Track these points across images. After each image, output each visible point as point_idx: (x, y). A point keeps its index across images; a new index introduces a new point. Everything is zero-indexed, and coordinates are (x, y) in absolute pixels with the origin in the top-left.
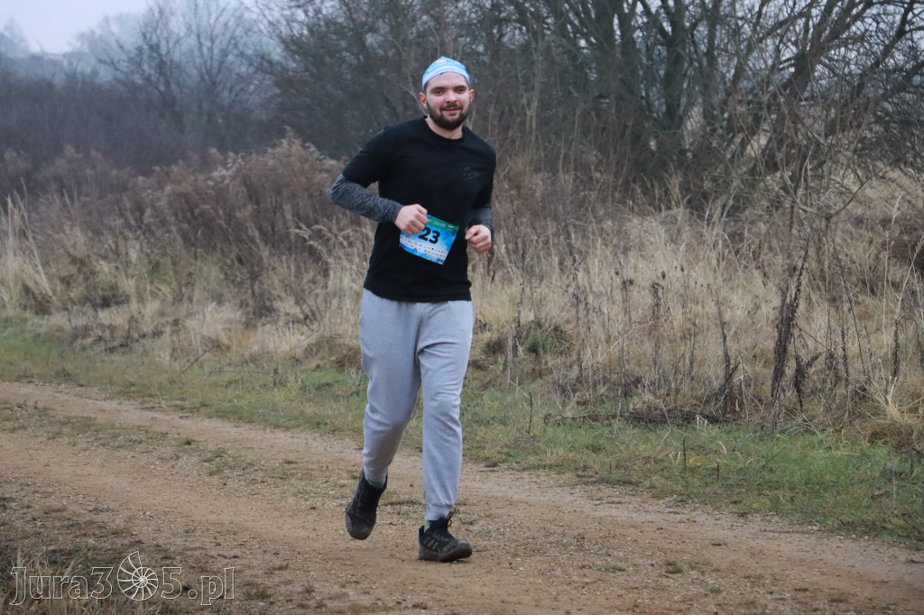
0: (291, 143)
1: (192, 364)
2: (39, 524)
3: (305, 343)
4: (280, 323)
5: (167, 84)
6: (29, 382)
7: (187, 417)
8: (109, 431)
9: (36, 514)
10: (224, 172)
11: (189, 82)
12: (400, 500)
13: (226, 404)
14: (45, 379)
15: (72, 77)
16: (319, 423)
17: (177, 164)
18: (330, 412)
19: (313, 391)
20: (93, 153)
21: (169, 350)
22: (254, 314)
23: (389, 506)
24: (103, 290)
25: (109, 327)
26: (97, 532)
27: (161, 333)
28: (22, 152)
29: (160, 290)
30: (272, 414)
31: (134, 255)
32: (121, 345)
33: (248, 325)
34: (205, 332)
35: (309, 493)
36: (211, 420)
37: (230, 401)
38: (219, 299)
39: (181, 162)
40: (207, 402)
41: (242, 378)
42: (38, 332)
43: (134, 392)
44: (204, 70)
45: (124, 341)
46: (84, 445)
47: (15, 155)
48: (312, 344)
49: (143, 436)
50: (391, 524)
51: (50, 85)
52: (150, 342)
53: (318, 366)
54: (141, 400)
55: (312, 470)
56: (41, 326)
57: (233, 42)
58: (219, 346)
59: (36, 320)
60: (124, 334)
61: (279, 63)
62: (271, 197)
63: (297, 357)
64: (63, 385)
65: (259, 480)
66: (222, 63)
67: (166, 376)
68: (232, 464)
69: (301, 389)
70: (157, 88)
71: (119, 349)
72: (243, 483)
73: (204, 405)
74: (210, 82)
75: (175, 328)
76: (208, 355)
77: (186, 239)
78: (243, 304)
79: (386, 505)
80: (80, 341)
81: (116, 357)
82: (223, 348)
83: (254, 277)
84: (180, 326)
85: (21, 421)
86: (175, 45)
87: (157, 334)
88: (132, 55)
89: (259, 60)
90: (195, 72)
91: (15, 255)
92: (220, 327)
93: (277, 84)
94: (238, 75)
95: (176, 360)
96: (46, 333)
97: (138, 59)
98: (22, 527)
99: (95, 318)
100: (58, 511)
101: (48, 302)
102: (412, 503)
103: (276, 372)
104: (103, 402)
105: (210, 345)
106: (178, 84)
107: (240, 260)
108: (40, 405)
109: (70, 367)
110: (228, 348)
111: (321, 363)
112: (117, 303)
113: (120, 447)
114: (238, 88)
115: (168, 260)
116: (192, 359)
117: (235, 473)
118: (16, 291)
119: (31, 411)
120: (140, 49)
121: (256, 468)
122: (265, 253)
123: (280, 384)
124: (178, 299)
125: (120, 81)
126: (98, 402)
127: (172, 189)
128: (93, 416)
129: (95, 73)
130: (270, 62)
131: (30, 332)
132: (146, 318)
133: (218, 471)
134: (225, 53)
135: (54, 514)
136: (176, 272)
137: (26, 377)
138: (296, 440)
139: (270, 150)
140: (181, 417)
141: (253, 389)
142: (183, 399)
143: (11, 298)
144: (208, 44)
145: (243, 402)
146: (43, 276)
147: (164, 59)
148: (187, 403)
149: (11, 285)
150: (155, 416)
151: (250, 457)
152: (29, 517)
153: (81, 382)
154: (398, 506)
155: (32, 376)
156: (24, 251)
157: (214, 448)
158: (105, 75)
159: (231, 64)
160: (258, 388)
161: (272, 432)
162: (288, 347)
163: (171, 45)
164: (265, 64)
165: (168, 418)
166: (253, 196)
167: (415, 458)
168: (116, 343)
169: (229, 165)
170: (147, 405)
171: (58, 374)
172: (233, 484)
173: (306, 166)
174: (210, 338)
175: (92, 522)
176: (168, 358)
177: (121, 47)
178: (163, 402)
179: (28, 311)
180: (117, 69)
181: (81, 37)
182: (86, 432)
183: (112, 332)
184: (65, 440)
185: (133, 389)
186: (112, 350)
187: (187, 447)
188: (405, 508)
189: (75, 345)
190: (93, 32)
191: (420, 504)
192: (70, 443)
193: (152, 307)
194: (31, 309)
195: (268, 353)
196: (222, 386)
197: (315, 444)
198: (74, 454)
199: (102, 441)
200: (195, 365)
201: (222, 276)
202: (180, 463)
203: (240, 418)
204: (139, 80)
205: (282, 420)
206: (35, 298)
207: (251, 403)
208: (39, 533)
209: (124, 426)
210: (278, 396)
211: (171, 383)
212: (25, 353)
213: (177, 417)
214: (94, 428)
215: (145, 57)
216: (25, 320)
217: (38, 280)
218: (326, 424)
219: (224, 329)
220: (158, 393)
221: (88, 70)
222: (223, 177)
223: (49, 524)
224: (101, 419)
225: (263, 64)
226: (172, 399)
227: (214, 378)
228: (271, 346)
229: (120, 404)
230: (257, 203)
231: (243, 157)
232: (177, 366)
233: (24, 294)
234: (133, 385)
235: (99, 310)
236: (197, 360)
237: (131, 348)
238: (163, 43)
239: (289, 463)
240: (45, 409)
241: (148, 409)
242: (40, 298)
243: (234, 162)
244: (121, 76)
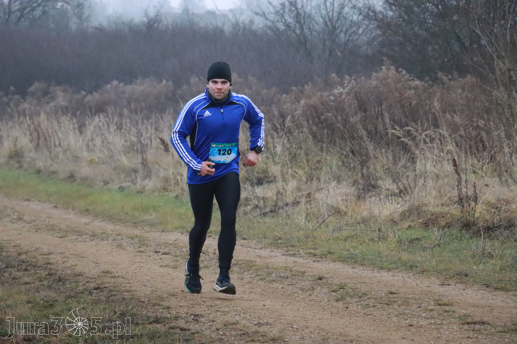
0: (388, 69)
2: (221, 333)
3: (401, 210)
4: (382, 196)
5: (302, 28)
7: (318, 261)
8: (265, 270)
9: (219, 326)
10: (341, 90)
11: (317, 28)
12: (473, 321)
13: (345, 252)
15: (236, 26)
16: (412, 266)
17: (308, 85)
18: (420, 259)
19: (407, 244)
20: (250, 78)
21: (304, 215)
22: (364, 189)
23: (466, 325)
24: (257, 173)
25: (263, 198)
26: (261, 339)
27: (299, 202)
29: (297, 173)
30: (378, 259)
31: (279, 149)
32: (271, 211)
33: (359, 197)
34: (329, 202)
35: (407, 315)
36: (335, 263)
37: (348, 250)
38: (339, 180)
39: (310, 84)
40: (332, 251)
41: (356, 234)
43: (280, 244)
44: (327, 19)
45: (273, 208)
46: (248, 280)
47: (197, 80)
48: (405, 211)
49: (288, 274)
50: (468, 337)
51: (222, 31)
52: (291, 209)
53: (410, 226)
54: (285, 249)
55: (409, 298)
58: (339, 212)
60: (273, 204)
61: (381, 12)
62: (375, 107)
63: (395, 220)
65: (371, 305)
66: (340, 13)
67: (303, 232)
68: (351, 294)
69: (398, 242)
70: (294, 32)
71: (270, 214)
72: (360, 307)
73: (330, 253)
74: (332, 27)
75: (308, 199)
76: (331, 218)
77: (314, 137)
78: (355, 183)
79: (464, 324)
80: (242, 208)
81: (267, 219)
82: (342, 213)
83: (363, 164)
84: (312, 198)
85: (205, 262)
87: (296, 203)
88: (278, 9)
89: (366, 10)
90: (321, 20)
92: (340, 199)
93: (379, 27)
94: (351, 21)
95: (309, 221)
97: (281, 12)
98: (209, 335)
99: (253, 193)
100: (233, 324)
102: (483, 323)
103: (380, 230)
104: (260, 251)
105: (333, 211)
106: (309, 28)
107: (353, 152)
110: (346, 213)
111: (412, 224)
112: (269, 182)
113: (273, 281)
114: (350, 31)
115: (302, 152)
116: (321, 221)
117: (354, 300)
119: (212, 256)
120: (283, 5)
121: (368, 297)
122: (371, 148)
123: (383, 238)
124: (310, 178)
126: (257, 250)
127: (306, 102)
128: (253, 260)
129: (252, 22)
130: (374, 12)
132: (288, 193)
133: (342, 299)
134: (342, 6)
135: (231, 327)
136: (308, 161)
138: (396, 278)
139: (374, 74)
140: (314, 261)
141: (364, 242)
142: (315, 249)
145: (357, 251)
147: (300, 11)
148: (318, 251)
150: (296, 260)
151: (364, 289)
152: (214, 328)
153: (244, 237)
154: (473, 325)
155: (211, 233)
157: (338, 283)
158: (259, 23)
159: (347, 14)
160: (367, 241)
161: (379, 272)
162: (388, 213)
164: (371, 14)
165: (305, 261)
166: (362, 106)
167: (482, 291)
168: (268, 210)
169: (345, 85)
170: (290, 253)
172: (353, 308)
173: (399, 85)
174: (332, 206)
175: (257, 332)
176: (303, 220)
177: (271, 4)
178: (301, 250)
180: (267, 19)
182: (249, 270)
183: (264, 202)
185: (280, 241)
186: (265, 214)
187: (319, 281)
188: (478, 326)
191: (489, 324)
193: (292, 184)
195: (374, 217)
196: (342, 240)
197: (410, 281)
199: (261, 277)
200: (322, 225)
201: (340, 163)
202: (316, 292)
203: (355, 262)
204: (281, 27)
205: (385, 264)
207: (362, 251)
208: (221, 339)
209: (275, 267)
210: (382, 247)
211: (306, 237)
213: (311, 261)
214: (254, 268)
215: (287, 10)
218: (417, 267)
219: (342, 200)
220: (297, 244)
221: (247, 21)
222: (341, 94)
223: (228, 333)
224: (259, 262)
226: (307, 249)
227: (336, 235)
228: (376, 212)
229: (272, 251)
230: (365, 112)
231: (355, 79)
232: (310, 226)
234: (280, 239)
235: (256, 187)
236: (324, 221)
237: (278, 213)
239: (392, 293)
241: (291, 255)
243: (349, 83)
244: (269, 24)
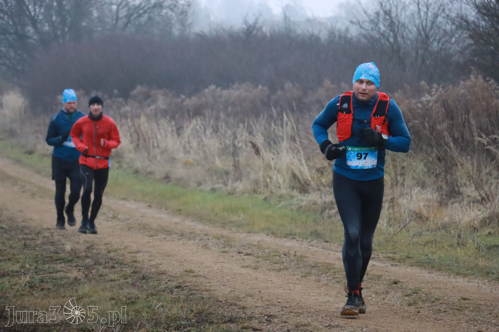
0: (476, 78)
1: (402, 229)
3: (481, 217)
4: (464, 203)
5: (395, 37)
6: (293, 238)
7: (396, 265)
8: (342, 273)
10: (429, 98)
11: (410, 36)
13: (423, 257)
14: (304, 237)
15: (332, 33)
16: (488, 273)
17: (397, 92)
18: (496, 266)
19: (485, 250)
20: (343, 84)
21: (386, 219)
22: (446, 196)
28: (296, 84)
30: (455, 265)
33: (442, 204)
34: (412, 207)
35: (477, 321)
36: (413, 268)
37: (426, 255)
38: (423, 186)
39: (400, 91)
40: (410, 256)
41: (435, 240)
42: (300, 205)
44: (421, 28)
46: (325, 282)
47: (291, 85)
48: (486, 218)
51: (318, 39)
53: (490, 233)
55: (481, 305)
56: (302, 201)
57: (442, 8)
58: (421, 217)
59: (300, 197)
61: (474, 22)
62: (462, 115)
63: (475, 226)
64: (315, 241)
65: (443, 310)
66: (433, 22)
67: (383, 236)
68: (424, 298)
69: (476, 248)
70: (388, 40)
72: (431, 312)
73: (408, 257)
74: (425, 36)
75: (392, 204)
76: (412, 223)
78: (440, 189)
80: (327, 211)
82: (424, 218)
83: (448, 170)
84: (394, 203)
85: (285, 264)
86: (401, 11)
88: (372, 18)
89: (459, 20)
90: (415, 29)
91: (287, 152)
92: (422, 204)
93: (471, 37)
94: (445, 31)
95: (391, 226)
96: (306, 206)
97: (376, 20)
100: (305, 325)
101: (308, 185)
103: (459, 236)
105: (415, 216)
106: (403, 37)
107: (439, 159)
108: (298, 254)
109: (320, 229)
110: (427, 219)
111: (492, 231)
114: (444, 39)
115: (389, 158)
116: (402, 226)
117: (426, 305)
118: (288, 178)
119: (292, 258)
120: (378, 14)
121: (441, 302)
122: (456, 154)
123: (462, 244)
124: (395, 184)
125: (364, 36)
126: (337, 253)
128: (332, 262)
129: (347, 30)
130: (467, 22)
131: (296, 205)
133: (415, 303)
134: (436, 16)
135: (302, 328)
137: (291, 235)
138: (471, 284)
139: (462, 83)
140: (392, 265)
141: (443, 247)
142: (395, 253)
143: (284, 181)
144: (425, 9)
145: (435, 257)
146: (306, 167)
147: (394, 20)
148: (397, 255)
149: (285, 173)
150: (374, 263)
151: (437, 294)
153: (327, 239)
155: (295, 235)
156: (293, 150)
157: (412, 287)
158: (354, 31)
159: (440, 23)
160: (446, 247)
161: (454, 278)
162: (468, 220)
163: (399, 10)
164: (465, 24)
165: (383, 265)
166: (449, 114)
169: (433, 93)
171: (312, 234)
172: (424, 312)
173: (486, 94)
174: (414, 212)
176: (385, 225)
177: (365, 12)
178: (381, 254)
179: (295, 191)
180: (361, 27)
181: (341, 6)
182: (327, 273)
184: (313, 278)
187: (394, 285)
189: (324, 214)
190: (349, 3)
192: (316, 280)
194: (297, 189)
195: (455, 223)
196: (422, 245)
197: (485, 287)
198: (319, 288)
199: (337, 280)
200: (404, 230)
201: (426, 170)
202: (389, 296)
203: (432, 267)
204: (376, 35)
205: (462, 270)
206: (300, 182)
207: (440, 257)
210: (460, 252)
211: (386, 241)
212: (292, 219)
213: (389, 265)
214: (332, 270)
215: (381, 19)
216: (292, 197)
217: (302, 170)
218: (493, 273)
219: (425, 206)
220: (377, 248)
221: (343, 28)
222: (429, 101)
224: (337, 265)
225: (462, 23)
226: (387, 253)
227: (415, 240)
228: (457, 219)
230: (452, 119)
231: (443, 88)
232: (391, 230)
233: (292, 179)
236: (405, 226)
238: (394, 9)
239: (464, 299)
240: (302, 256)
242: (303, 183)
243: (437, 90)
244: (363, 32)
